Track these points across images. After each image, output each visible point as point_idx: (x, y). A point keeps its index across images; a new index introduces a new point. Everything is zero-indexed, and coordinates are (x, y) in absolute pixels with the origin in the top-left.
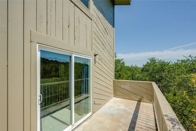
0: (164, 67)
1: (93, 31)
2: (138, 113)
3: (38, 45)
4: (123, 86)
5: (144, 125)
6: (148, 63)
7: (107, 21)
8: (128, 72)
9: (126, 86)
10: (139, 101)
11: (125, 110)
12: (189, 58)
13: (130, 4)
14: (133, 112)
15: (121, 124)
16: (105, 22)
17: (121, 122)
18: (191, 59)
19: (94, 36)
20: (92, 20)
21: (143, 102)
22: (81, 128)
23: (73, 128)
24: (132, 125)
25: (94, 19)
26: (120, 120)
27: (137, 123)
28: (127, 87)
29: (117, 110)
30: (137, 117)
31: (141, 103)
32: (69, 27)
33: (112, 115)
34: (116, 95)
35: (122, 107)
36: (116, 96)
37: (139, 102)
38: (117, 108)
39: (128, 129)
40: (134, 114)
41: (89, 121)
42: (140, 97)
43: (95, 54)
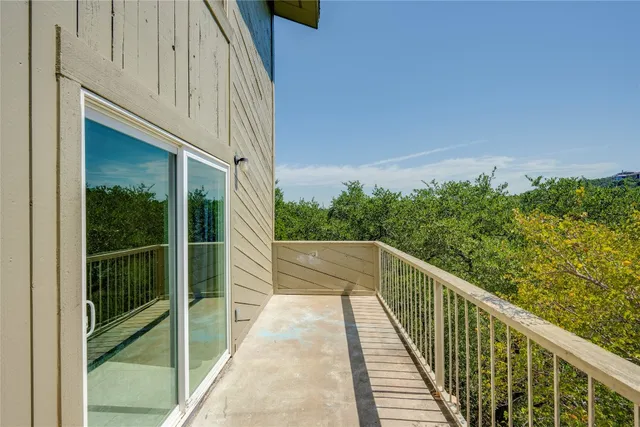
0: (388, 205)
1: (232, 84)
2: (355, 323)
3: (83, 93)
4: (301, 259)
5: (380, 345)
6: (344, 194)
7: (258, 56)
8: (295, 220)
9: (311, 257)
10: (345, 295)
11: (321, 324)
12: (432, 186)
13: (317, 28)
14: (342, 324)
15: (328, 358)
16: (255, 59)
17: (324, 354)
18: (434, 189)
19: (234, 98)
20: (229, 42)
21: (355, 294)
22: (214, 406)
23: (189, 412)
24: (356, 354)
25: (234, 42)
26: (322, 351)
27: (363, 346)
28: (312, 260)
29: (300, 326)
30: (357, 332)
31: (351, 298)
32: (174, 48)
33: (294, 342)
34: (279, 287)
35: (310, 316)
36: (280, 291)
37: (345, 298)
38: (297, 322)
39: (349, 366)
40: (347, 328)
41: (229, 377)
42: (345, 283)
43: (238, 158)
